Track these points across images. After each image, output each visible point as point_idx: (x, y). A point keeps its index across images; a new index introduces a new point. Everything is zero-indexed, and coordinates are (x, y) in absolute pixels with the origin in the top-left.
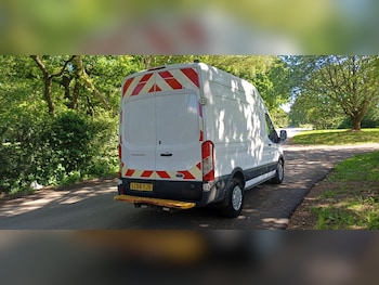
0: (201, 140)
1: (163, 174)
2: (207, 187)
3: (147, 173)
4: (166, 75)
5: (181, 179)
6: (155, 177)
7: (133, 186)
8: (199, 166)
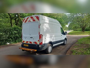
0: (39, 34)
1: (30, 42)
2: (40, 46)
3: (27, 42)
4: (32, 18)
5: (34, 44)
6: (29, 43)
7: (24, 45)
8: (38, 41)
